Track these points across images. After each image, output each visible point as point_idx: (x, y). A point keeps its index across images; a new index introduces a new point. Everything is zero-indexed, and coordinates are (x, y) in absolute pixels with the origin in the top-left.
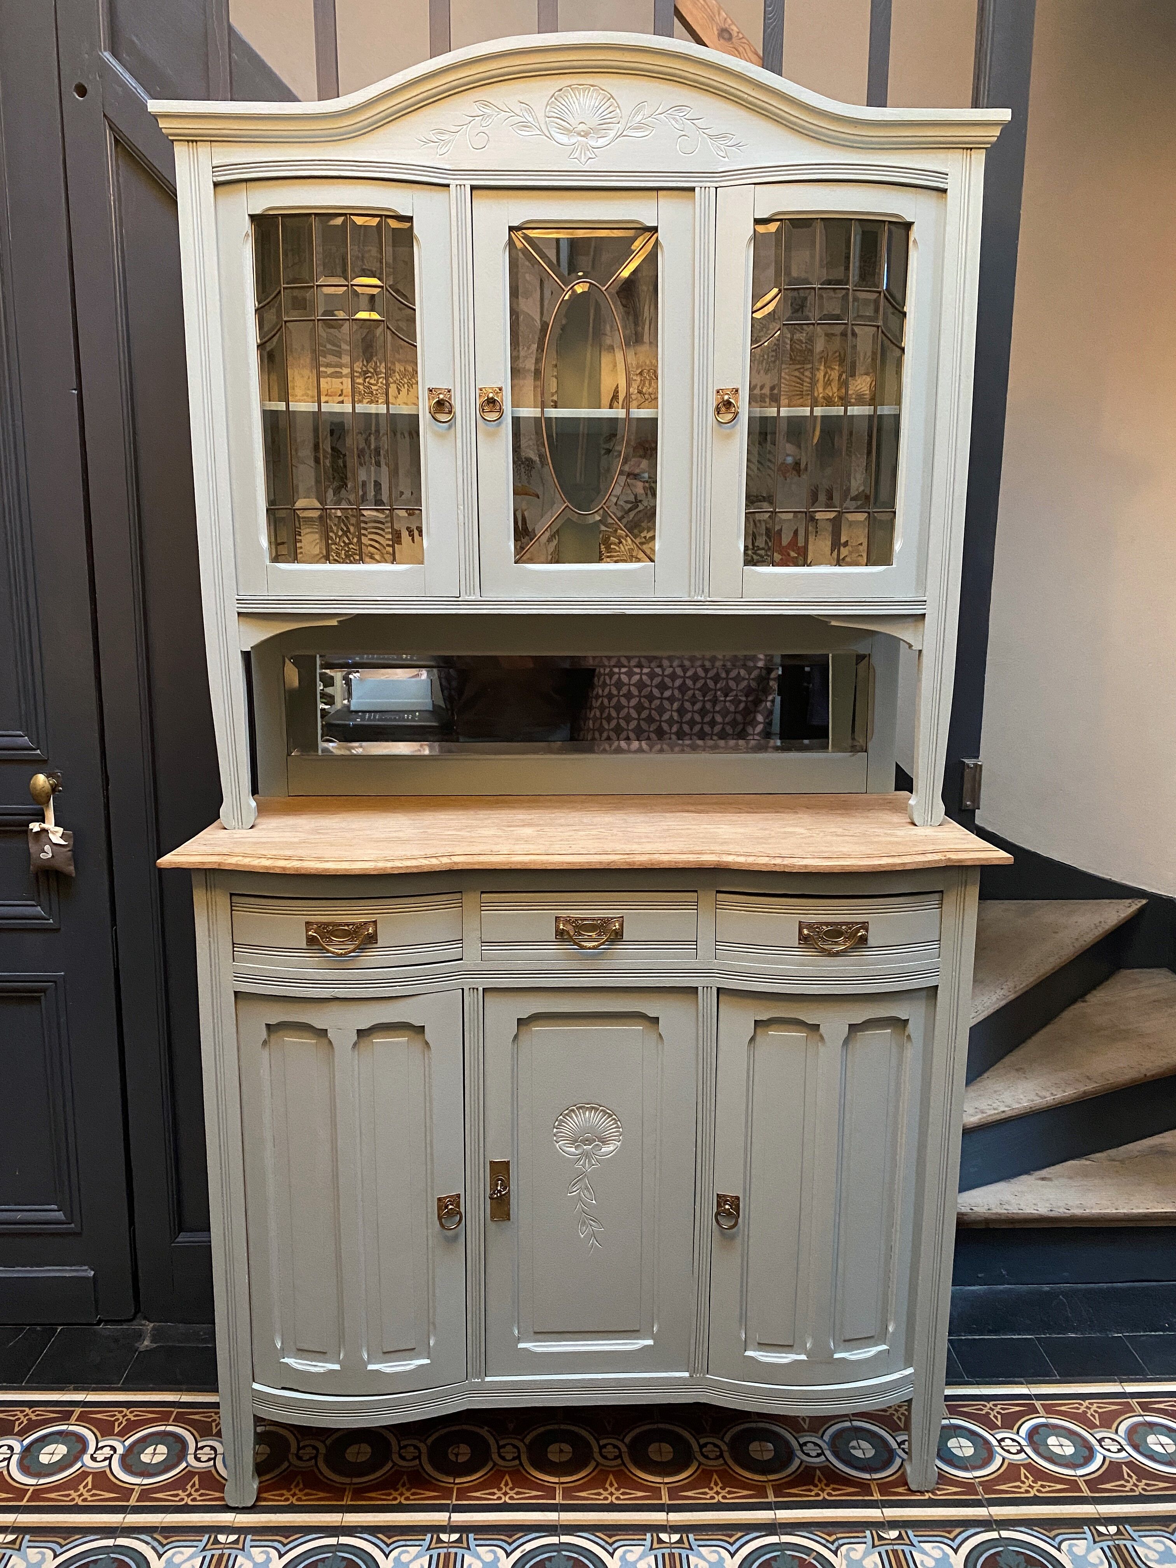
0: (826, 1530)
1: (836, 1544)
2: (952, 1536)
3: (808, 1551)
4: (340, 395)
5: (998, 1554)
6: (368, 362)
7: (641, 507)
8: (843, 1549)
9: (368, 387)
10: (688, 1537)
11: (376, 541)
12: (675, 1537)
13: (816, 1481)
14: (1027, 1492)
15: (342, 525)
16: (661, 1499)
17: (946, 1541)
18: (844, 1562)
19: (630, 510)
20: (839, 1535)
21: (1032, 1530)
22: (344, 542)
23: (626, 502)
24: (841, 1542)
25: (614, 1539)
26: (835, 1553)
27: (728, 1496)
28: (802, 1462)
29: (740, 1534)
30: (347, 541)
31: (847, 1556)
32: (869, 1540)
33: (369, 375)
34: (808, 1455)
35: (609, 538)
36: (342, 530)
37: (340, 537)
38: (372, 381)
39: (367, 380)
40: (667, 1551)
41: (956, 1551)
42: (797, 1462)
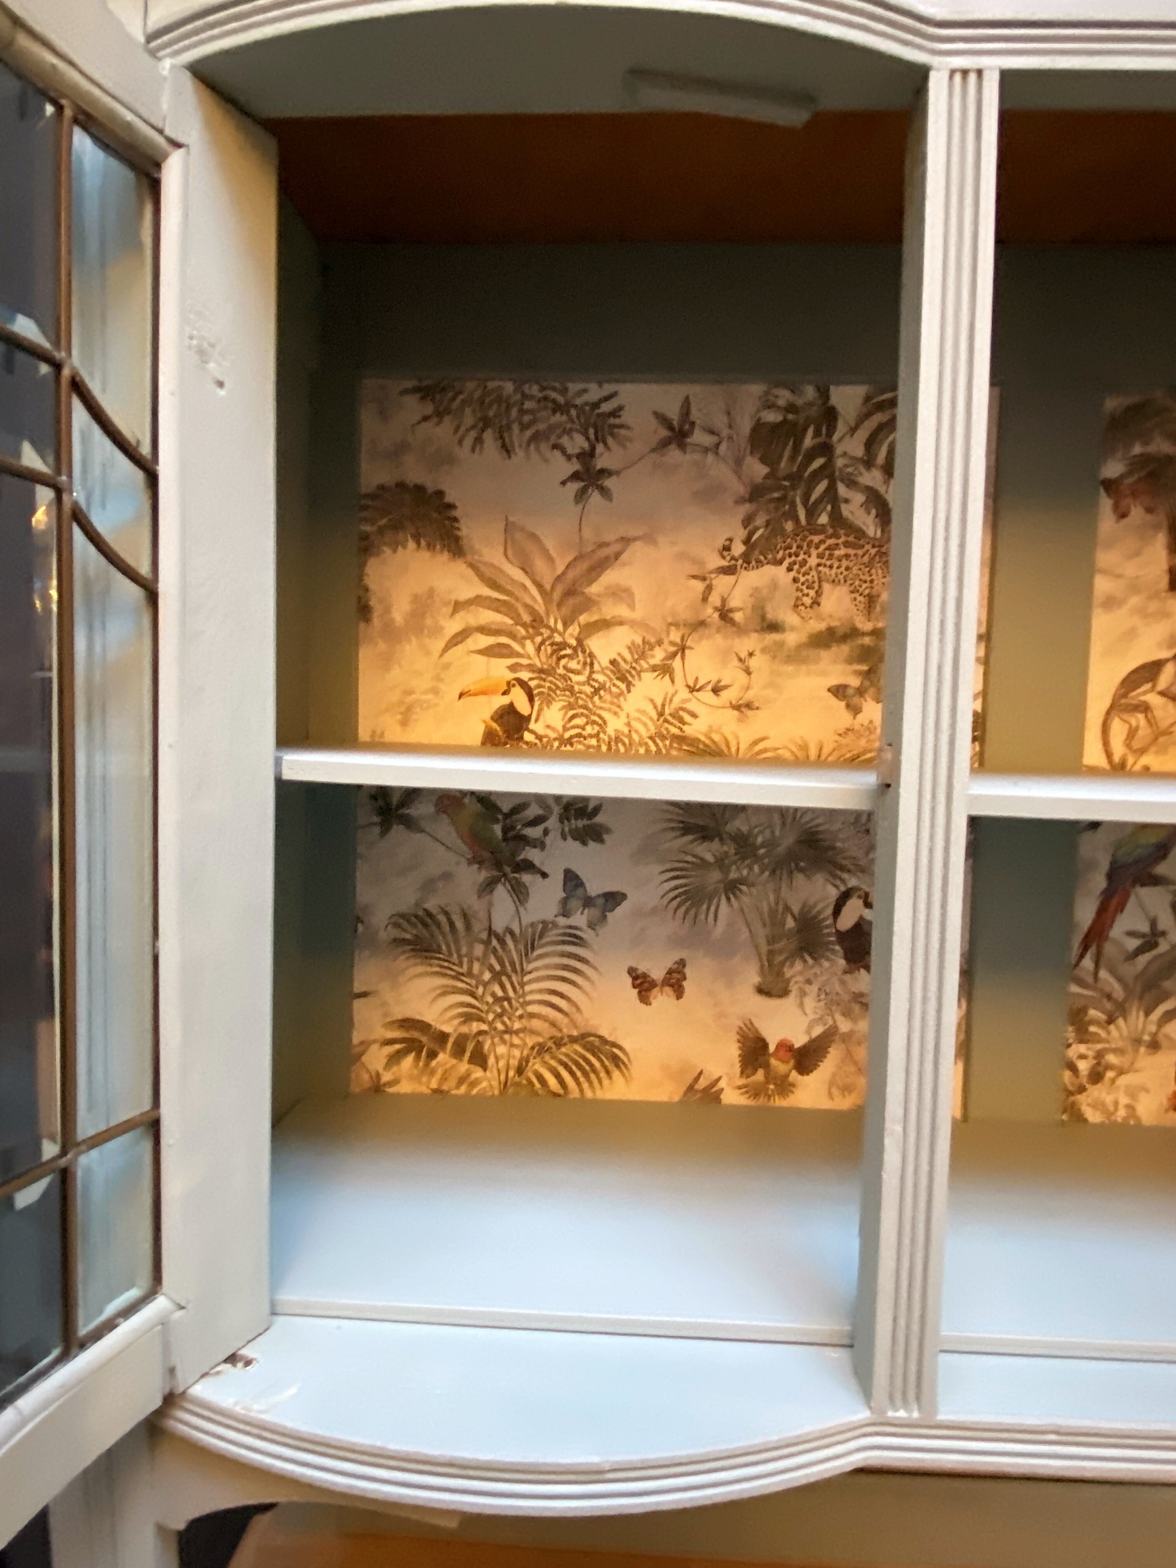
4: (505, 693)
6: (566, 625)
7: (1163, 946)
9: (564, 678)
11: (562, 996)
15: (493, 961)
19: (1139, 951)
22: (493, 995)
23: (1131, 934)
30: (500, 993)
33: (568, 651)
35: (1083, 1011)
36: (491, 968)
37: (486, 985)
38: (573, 665)
39: (563, 662)
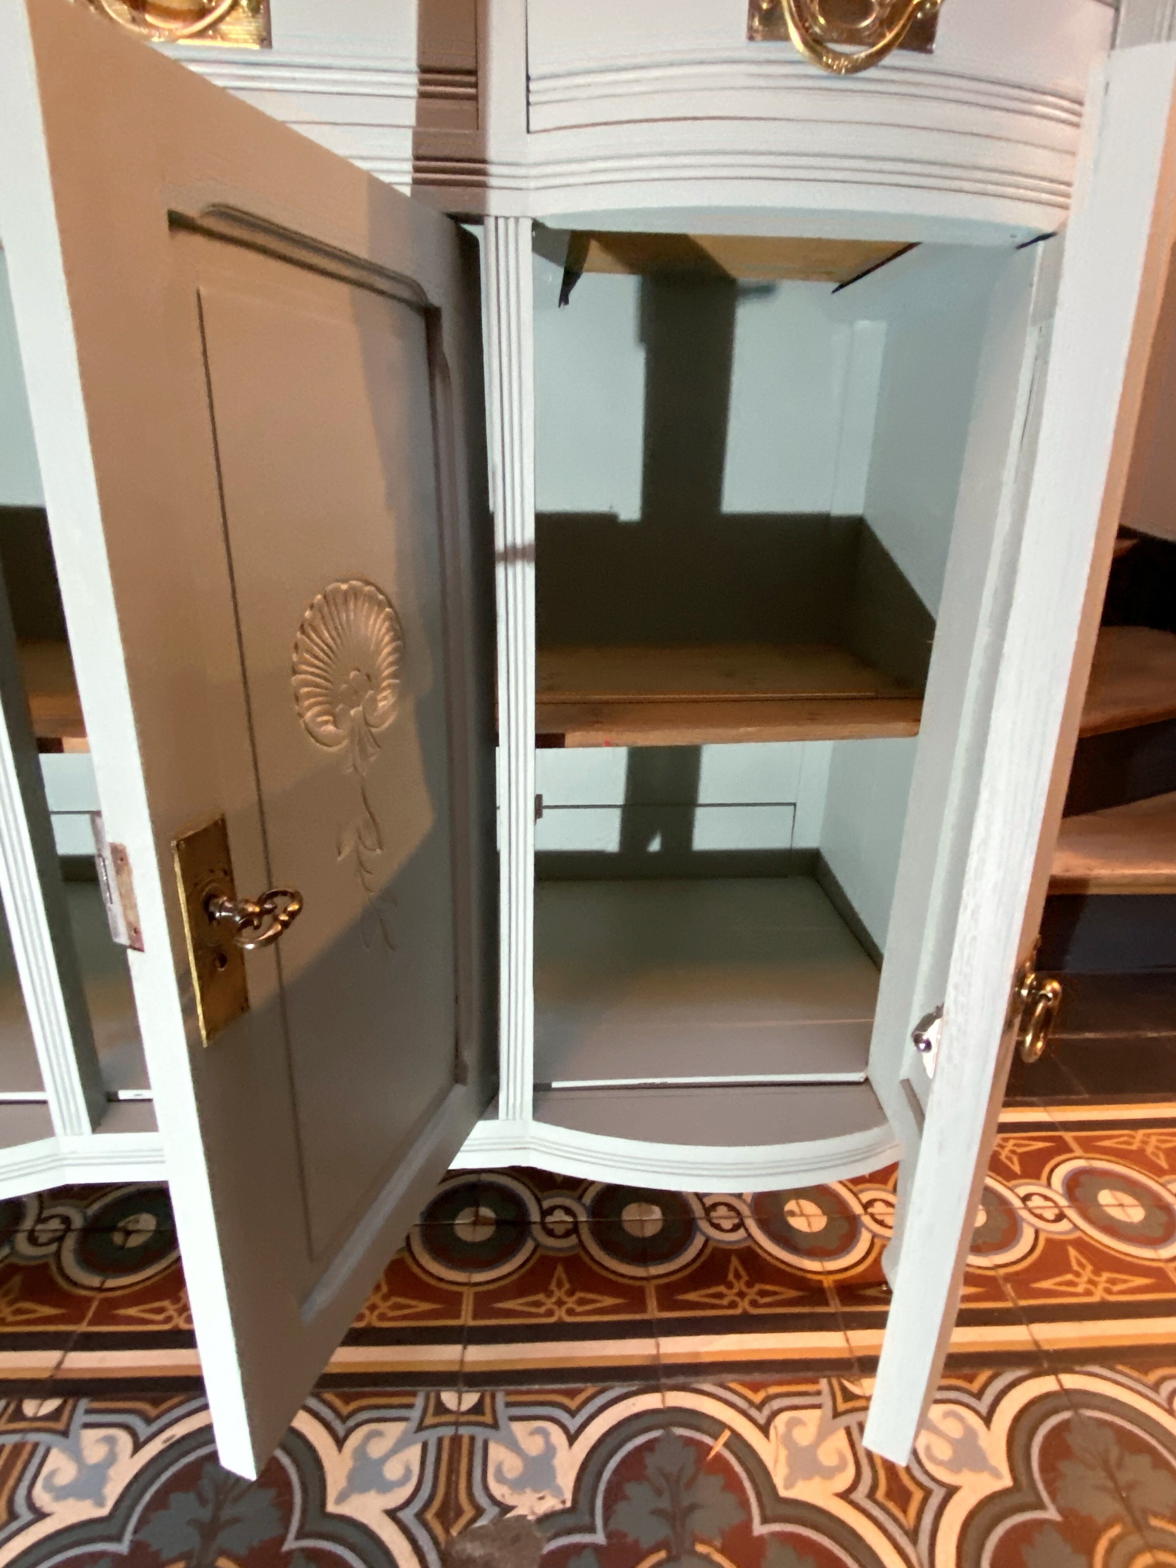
0: (748, 1378)
1: (766, 1411)
2: (975, 1387)
3: (716, 1426)
5: (1064, 1426)
8: (781, 1421)
10: (493, 1397)
12: (470, 1399)
13: (731, 1277)
14: (1088, 1293)
16: (458, 1316)
17: (966, 1398)
18: (783, 1453)
20: (773, 1390)
21: (1112, 1369)
24: (776, 1404)
25: (353, 1406)
26: (765, 1429)
27: (579, 1309)
28: (708, 1240)
29: (591, 1389)
31: (788, 1440)
32: (826, 1399)
34: (717, 1227)
40: (448, 1432)
41: (987, 1420)
42: (698, 1242)
